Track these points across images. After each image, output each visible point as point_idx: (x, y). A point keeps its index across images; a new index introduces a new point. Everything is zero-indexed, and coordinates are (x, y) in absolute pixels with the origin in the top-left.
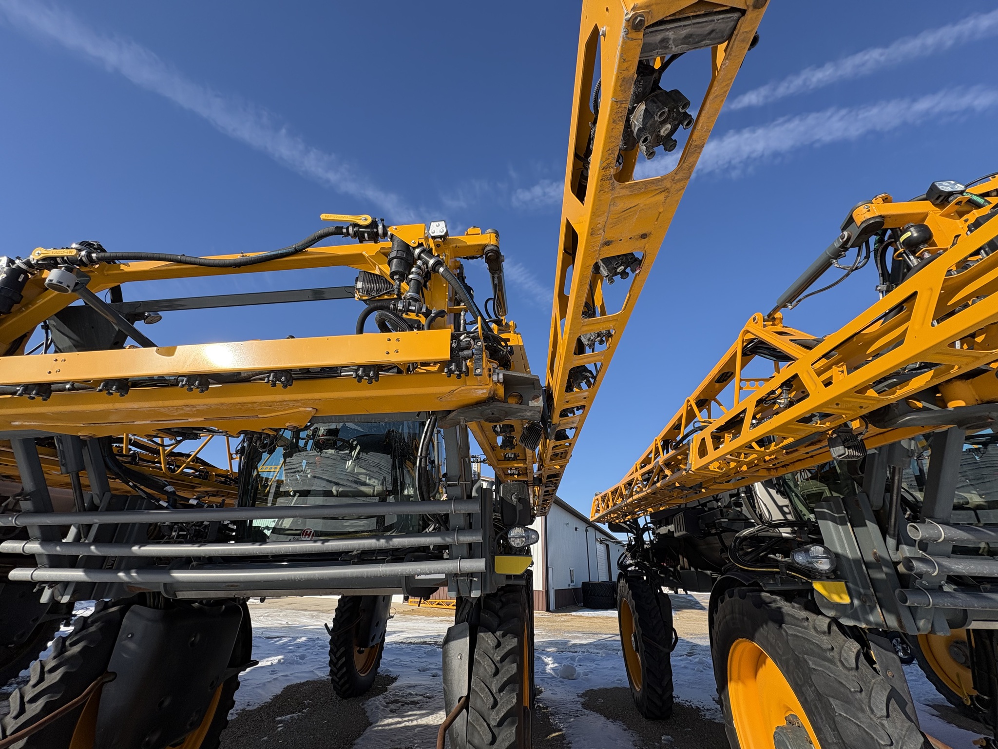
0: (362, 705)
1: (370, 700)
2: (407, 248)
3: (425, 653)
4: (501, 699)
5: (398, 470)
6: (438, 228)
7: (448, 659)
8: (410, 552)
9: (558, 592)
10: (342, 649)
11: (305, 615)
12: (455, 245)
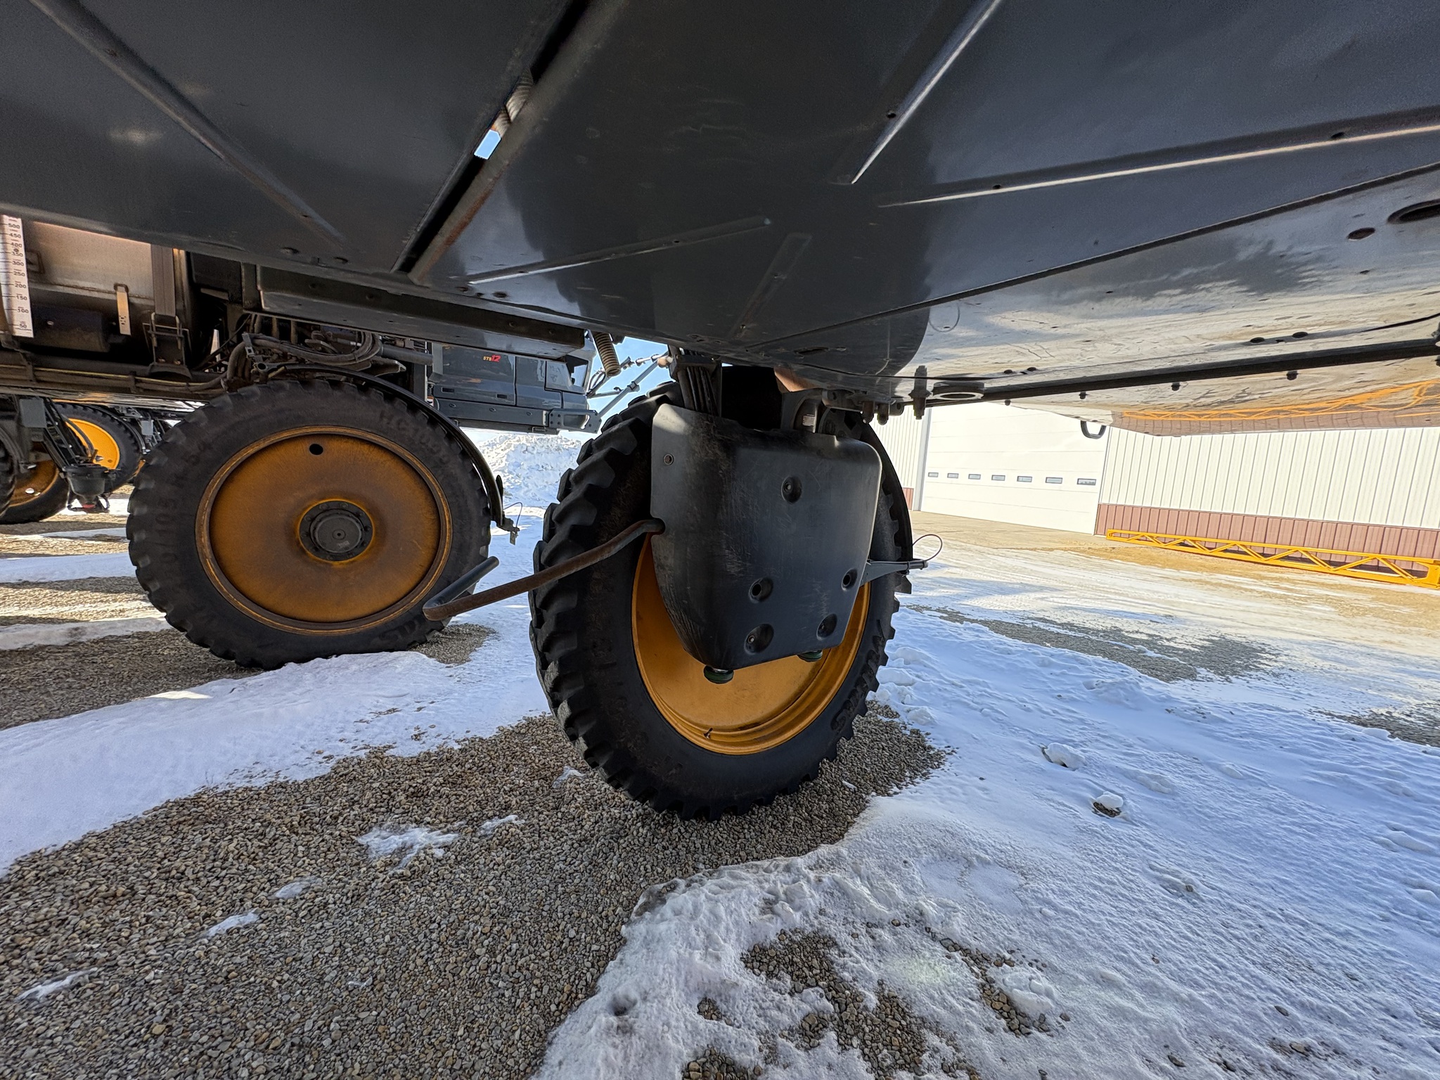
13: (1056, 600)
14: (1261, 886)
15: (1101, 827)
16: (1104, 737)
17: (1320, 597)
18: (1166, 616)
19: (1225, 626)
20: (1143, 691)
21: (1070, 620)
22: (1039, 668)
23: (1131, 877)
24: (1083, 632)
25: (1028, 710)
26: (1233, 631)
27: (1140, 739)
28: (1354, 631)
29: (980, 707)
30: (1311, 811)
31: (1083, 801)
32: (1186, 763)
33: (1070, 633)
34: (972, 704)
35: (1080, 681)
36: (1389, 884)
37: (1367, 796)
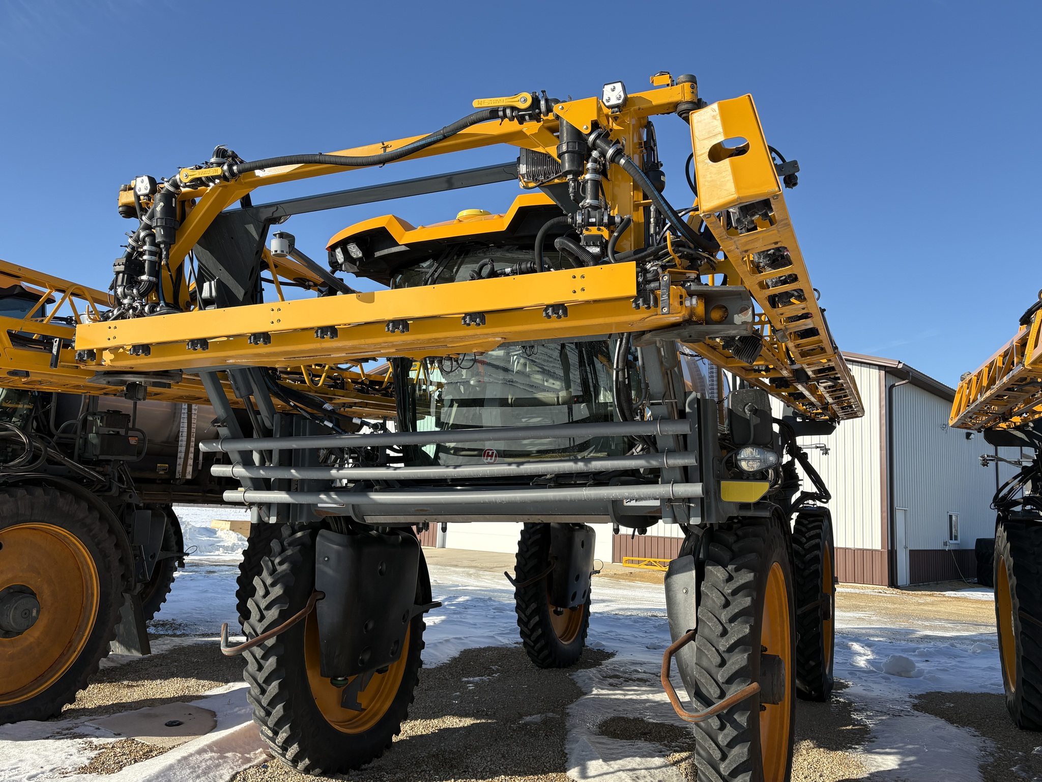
0: (570, 675)
1: (579, 670)
2: (577, 135)
3: (655, 627)
4: (731, 629)
5: (588, 369)
6: (613, 94)
7: (671, 593)
8: (615, 476)
9: (915, 555)
10: (533, 606)
11: (457, 573)
12: (637, 107)
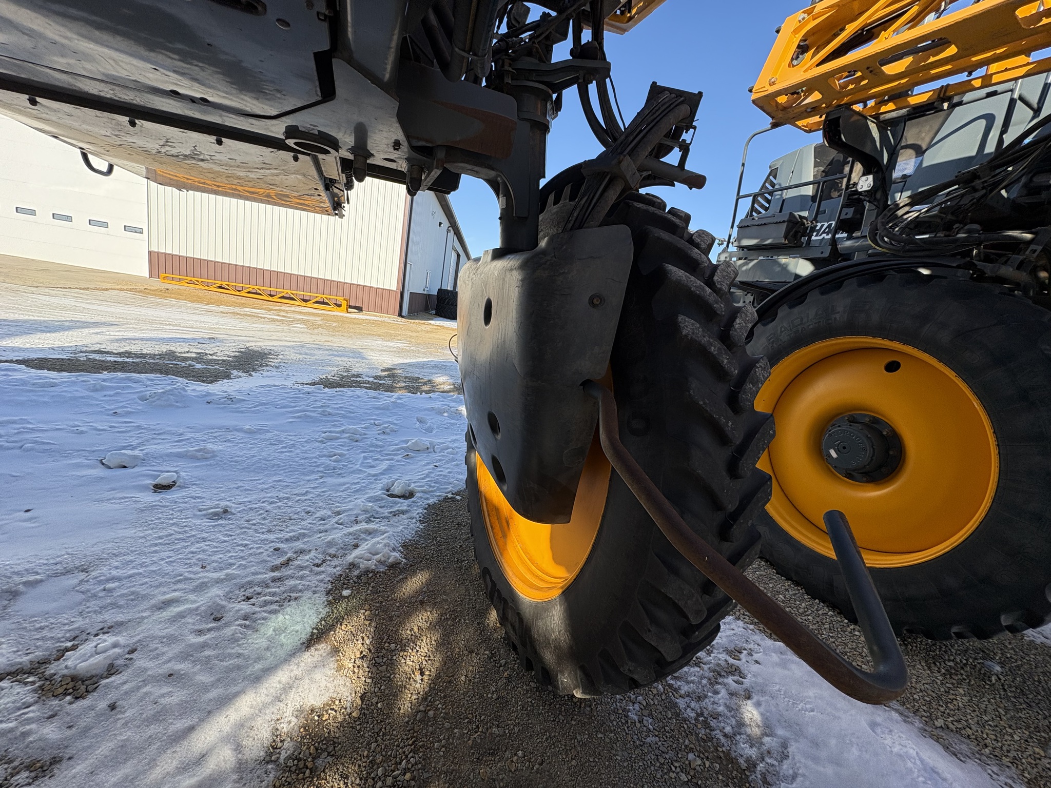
9: (413, 296)
13: (112, 333)
14: (267, 489)
15: (159, 500)
16: (159, 434)
17: (299, 320)
18: (210, 338)
19: (249, 342)
20: (189, 393)
21: (127, 349)
22: (92, 394)
23: (185, 524)
24: (140, 357)
25: (82, 432)
26: (253, 344)
27: (188, 427)
28: (313, 337)
29: (20, 444)
30: (291, 438)
31: (144, 488)
32: (221, 434)
33: (128, 360)
34: (7, 444)
35: (135, 396)
36: (323, 460)
37: (314, 420)
